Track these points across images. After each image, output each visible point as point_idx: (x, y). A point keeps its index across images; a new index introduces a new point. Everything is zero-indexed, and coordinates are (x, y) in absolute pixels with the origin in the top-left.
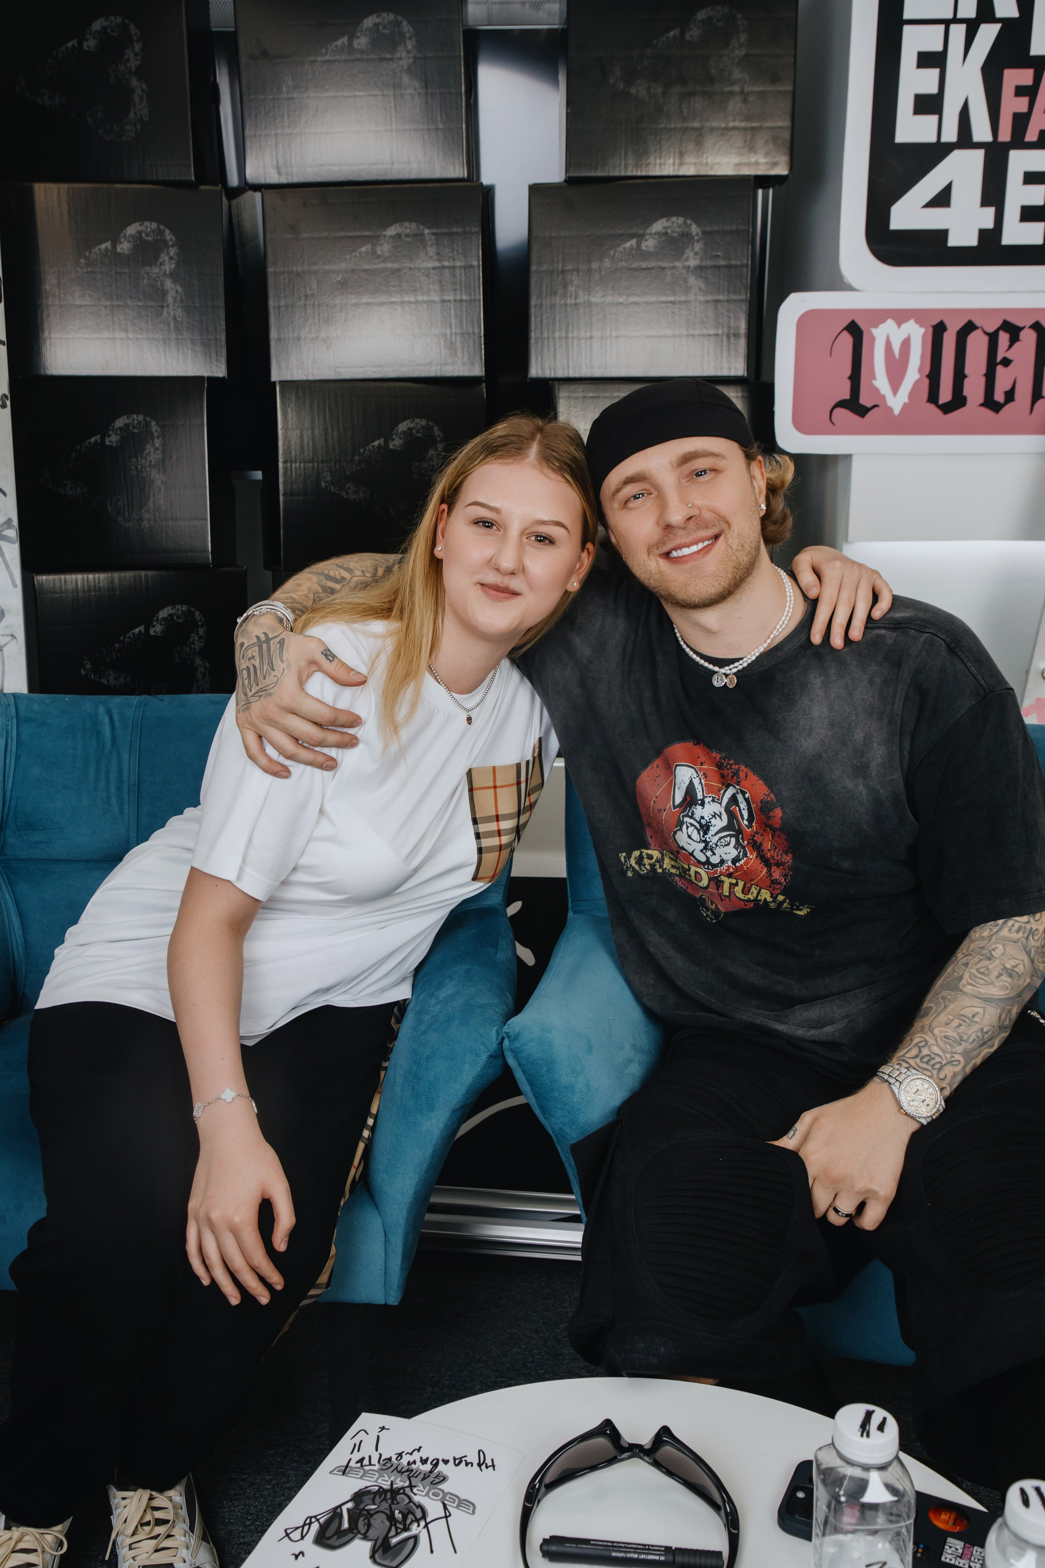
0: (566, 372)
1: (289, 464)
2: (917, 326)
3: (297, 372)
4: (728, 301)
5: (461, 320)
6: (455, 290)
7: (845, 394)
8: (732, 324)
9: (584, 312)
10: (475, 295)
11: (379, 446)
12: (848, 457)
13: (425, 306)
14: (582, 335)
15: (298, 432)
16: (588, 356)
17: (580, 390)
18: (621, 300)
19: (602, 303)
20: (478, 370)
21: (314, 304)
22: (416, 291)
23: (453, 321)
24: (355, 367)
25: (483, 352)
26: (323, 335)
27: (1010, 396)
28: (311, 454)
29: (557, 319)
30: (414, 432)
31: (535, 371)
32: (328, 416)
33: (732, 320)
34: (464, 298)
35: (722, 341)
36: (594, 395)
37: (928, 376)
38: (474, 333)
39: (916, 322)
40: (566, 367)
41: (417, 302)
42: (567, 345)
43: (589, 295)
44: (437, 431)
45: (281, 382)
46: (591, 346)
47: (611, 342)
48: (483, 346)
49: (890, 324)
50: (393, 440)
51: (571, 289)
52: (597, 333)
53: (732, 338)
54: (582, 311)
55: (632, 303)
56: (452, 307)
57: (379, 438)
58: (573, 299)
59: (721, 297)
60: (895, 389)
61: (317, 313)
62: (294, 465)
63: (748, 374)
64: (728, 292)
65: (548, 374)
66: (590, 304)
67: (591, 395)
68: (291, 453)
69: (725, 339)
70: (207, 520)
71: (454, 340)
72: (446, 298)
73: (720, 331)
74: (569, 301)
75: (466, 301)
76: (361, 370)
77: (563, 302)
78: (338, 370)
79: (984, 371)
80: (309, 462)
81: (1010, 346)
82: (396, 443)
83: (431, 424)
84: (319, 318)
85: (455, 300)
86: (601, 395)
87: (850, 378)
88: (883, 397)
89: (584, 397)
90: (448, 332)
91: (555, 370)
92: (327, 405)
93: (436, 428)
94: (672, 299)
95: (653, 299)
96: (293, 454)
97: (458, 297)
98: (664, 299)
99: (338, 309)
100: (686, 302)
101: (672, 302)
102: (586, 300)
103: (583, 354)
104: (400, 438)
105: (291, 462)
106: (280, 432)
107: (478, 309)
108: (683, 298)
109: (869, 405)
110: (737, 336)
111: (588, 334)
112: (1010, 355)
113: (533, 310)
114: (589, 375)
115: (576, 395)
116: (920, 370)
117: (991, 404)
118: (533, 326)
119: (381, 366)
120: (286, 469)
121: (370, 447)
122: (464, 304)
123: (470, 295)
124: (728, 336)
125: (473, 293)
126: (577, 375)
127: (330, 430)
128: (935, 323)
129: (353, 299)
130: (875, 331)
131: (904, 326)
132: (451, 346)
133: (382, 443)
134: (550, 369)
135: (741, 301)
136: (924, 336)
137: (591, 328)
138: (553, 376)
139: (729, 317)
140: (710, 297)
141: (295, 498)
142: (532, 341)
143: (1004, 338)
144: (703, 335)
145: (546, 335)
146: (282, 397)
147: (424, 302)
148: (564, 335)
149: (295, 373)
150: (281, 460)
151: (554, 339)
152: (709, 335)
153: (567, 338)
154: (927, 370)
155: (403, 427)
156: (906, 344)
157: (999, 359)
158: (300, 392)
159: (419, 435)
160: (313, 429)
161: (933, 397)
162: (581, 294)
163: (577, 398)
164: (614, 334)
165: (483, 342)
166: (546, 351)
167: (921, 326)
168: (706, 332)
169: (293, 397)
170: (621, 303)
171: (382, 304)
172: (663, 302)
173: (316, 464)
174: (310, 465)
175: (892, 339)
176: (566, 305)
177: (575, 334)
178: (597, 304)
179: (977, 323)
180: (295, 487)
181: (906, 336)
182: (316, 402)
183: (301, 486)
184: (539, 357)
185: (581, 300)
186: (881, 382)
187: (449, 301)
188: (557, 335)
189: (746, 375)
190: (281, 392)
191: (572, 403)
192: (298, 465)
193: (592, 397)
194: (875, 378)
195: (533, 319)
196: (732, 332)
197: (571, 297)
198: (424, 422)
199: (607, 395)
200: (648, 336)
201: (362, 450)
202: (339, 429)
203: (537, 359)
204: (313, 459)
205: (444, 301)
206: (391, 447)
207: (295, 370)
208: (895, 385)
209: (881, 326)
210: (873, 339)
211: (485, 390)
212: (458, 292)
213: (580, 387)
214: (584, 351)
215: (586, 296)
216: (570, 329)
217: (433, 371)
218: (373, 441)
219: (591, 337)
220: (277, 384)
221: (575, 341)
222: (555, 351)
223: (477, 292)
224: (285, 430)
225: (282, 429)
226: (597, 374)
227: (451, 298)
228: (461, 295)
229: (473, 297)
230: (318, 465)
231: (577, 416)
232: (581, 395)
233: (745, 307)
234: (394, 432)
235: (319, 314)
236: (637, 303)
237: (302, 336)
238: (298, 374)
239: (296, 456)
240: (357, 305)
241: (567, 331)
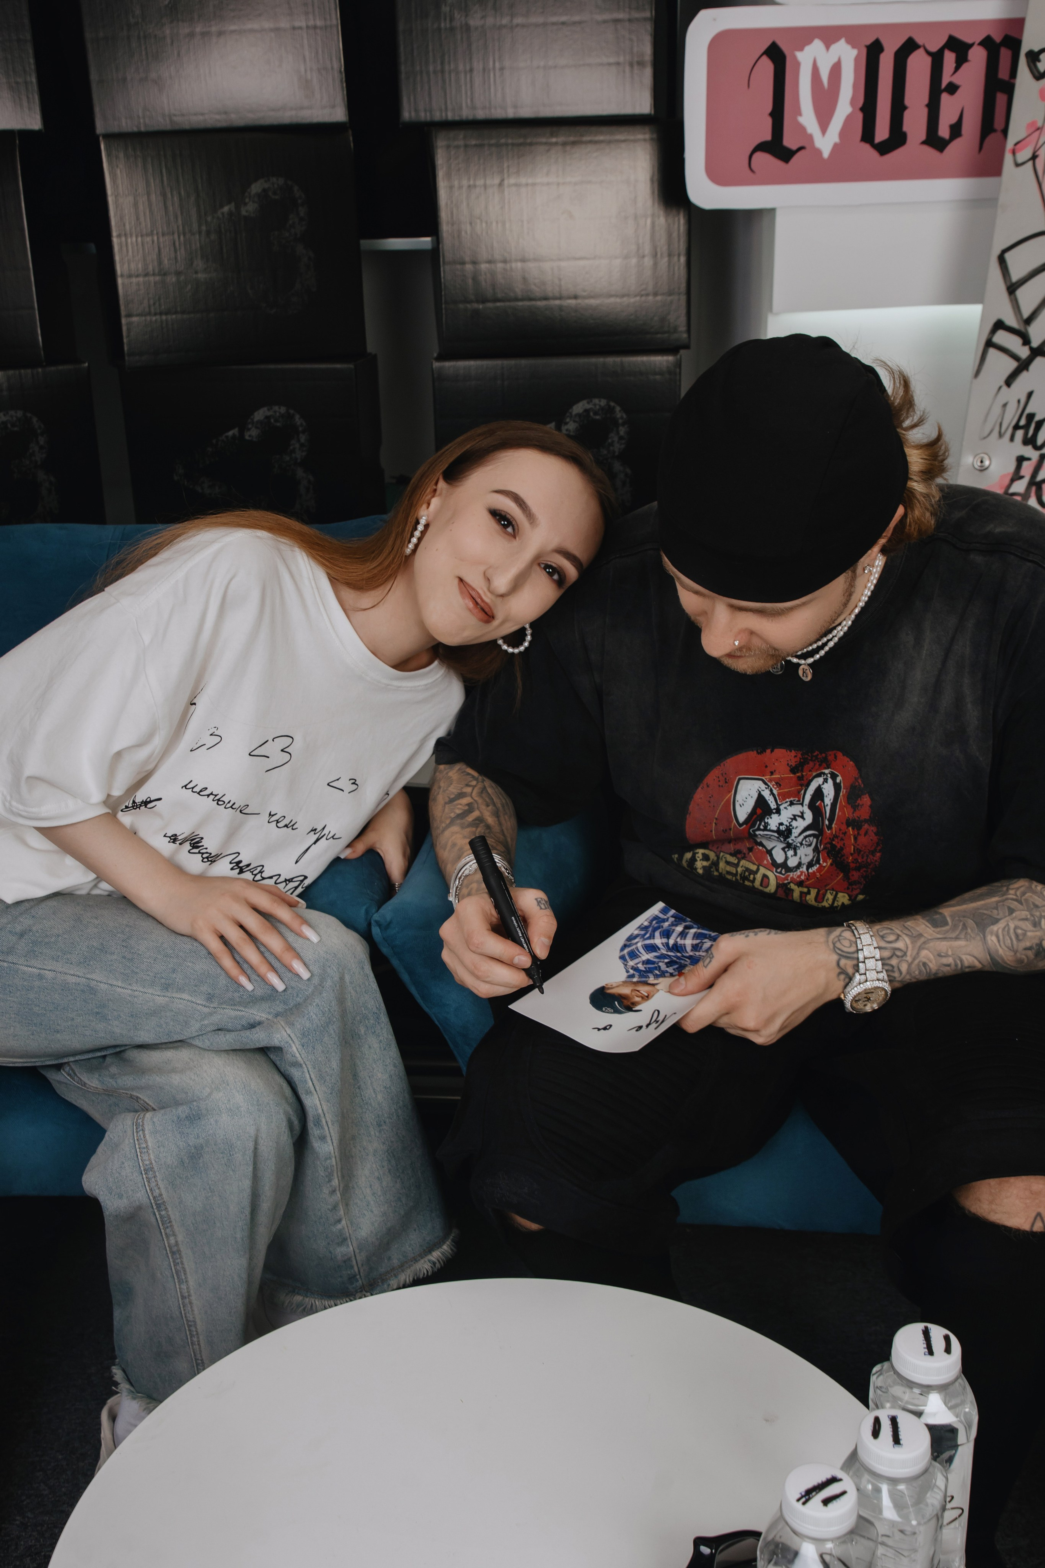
0: (444, 114)
1: (123, 239)
2: (849, 47)
3: (126, 123)
4: (630, 20)
5: (317, 53)
6: (307, 13)
7: (766, 135)
8: (635, 49)
9: (462, 38)
10: (331, 19)
11: (230, 213)
12: (772, 211)
13: (273, 34)
14: (461, 67)
15: (131, 199)
16: (469, 93)
17: (461, 136)
18: (505, 21)
19: (483, 26)
20: (338, 114)
21: (139, 37)
22: (260, 15)
23: (307, 54)
24: (195, 114)
25: (345, 92)
26: (153, 75)
27: (956, 130)
28: (149, 226)
29: (430, 48)
30: (270, 194)
31: (407, 114)
32: (165, 179)
33: (635, 44)
34: (319, 23)
35: (624, 72)
36: (478, 142)
37: (862, 109)
38: (332, 68)
39: (848, 42)
40: (443, 107)
41: (262, 30)
42: (444, 81)
43: (466, 16)
44: (297, 192)
45: (108, 136)
46: (471, 81)
47: (495, 75)
48: (344, 85)
49: (817, 46)
50: (245, 204)
51: (445, 9)
52: (478, 66)
53: (636, 67)
54: (459, 37)
55: (517, 25)
56: (305, 36)
57: (229, 203)
58: (448, 21)
59: (621, 16)
60: (824, 125)
61: (143, 48)
62: (129, 240)
63: (655, 111)
64: (630, 8)
65: (423, 116)
66: (468, 28)
67: (474, 142)
68: (124, 225)
69: (627, 69)
70: (33, 308)
71: (309, 77)
72: (297, 24)
73: (621, 59)
74: (443, 25)
75: (321, 28)
76: (201, 118)
77: (436, 26)
78: (175, 119)
79: (926, 101)
80: (147, 235)
81: (957, 69)
82: (250, 208)
83: (290, 183)
84: (147, 54)
85: (308, 27)
86: (486, 142)
87: (771, 114)
88: (810, 137)
89: (466, 146)
90: (302, 69)
91: (431, 111)
92: (163, 164)
93: (296, 188)
94: (564, 19)
95: (541, 20)
96: (127, 227)
97: (311, 23)
98: (554, 19)
99: (169, 41)
100: (580, 23)
101: (563, 23)
102: (464, 22)
103: (463, 92)
104: (254, 202)
105: (126, 235)
106: (110, 199)
107: (336, 37)
108: (577, 18)
109: (794, 147)
110: (641, 64)
111: (468, 68)
112: (956, 80)
113: (401, 38)
114: (471, 117)
115: (456, 143)
116: (853, 102)
117: (934, 141)
118: (402, 59)
119: (226, 113)
120: (120, 244)
121: (219, 214)
122: (318, 31)
123: (325, 19)
124: (631, 65)
125: (328, 17)
126: (457, 118)
127: (169, 195)
128: (869, 43)
129: (184, 29)
130: (800, 55)
131: (834, 47)
132: (306, 85)
133: (233, 209)
134: (425, 111)
135: (645, 19)
136: (857, 59)
137: (471, 59)
138: (428, 119)
139: (631, 40)
140: (607, 16)
141: (134, 280)
142: (403, 76)
143: (949, 58)
144: (602, 64)
145: (418, 68)
146: (109, 155)
147: (272, 30)
148: (439, 68)
149: (124, 124)
150: (114, 233)
151: (428, 73)
152: (609, 64)
153: (443, 72)
154: (860, 102)
155: (256, 188)
156: (836, 70)
157: (944, 84)
158: (130, 150)
159: (277, 197)
160: (149, 194)
161: (868, 135)
162: (457, 15)
163: (457, 147)
164: (497, 65)
165: (344, 80)
166: (419, 90)
167: (853, 47)
168: (605, 60)
169: (121, 155)
170: (505, 26)
171: (220, 34)
172: (553, 24)
173: (155, 238)
174: (149, 239)
175: (820, 64)
176: (439, 29)
177: (452, 66)
178: (476, 28)
179: (919, 40)
180: (133, 266)
181: (836, 60)
182: (149, 160)
183: (140, 266)
184: (412, 98)
185: (456, 23)
186: (808, 119)
187: (300, 28)
188: (431, 68)
189: (653, 112)
190: (106, 149)
191: (453, 153)
192: (134, 239)
193: (475, 145)
194: (800, 115)
195: (402, 48)
196: (636, 59)
197: (445, 19)
198: (281, 181)
199: (493, 141)
200: (538, 67)
201: (209, 219)
202: (180, 194)
203: (409, 99)
204: (152, 231)
205: (294, 28)
206: (244, 213)
207: (124, 121)
208: (824, 120)
209: (808, 49)
210: (798, 64)
211: (351, 139)
212: (311, 16)
213: (461, 134)
214: (463, 88)
215: (463, 18)
216: (447, 60)
217: (287, 117)
218: (222, 206)
219: (471, 70)
220: (101, 138)
221: (453, 75)
222: (430, 88)
223: (334, 16)
224: (116, 197)
225: (112, 195)
226: (481, 115)
227: (303, 24)
228: (314, 20)
229: (328, 23)
230: (158, 239)
231: (459, 170)
232: (461, 143)
233: (649, 27)
234: (247, 194)
235: (146, 48)
236: (523, 26)
237: (129, 78)
238: (126, 125)
239: (130, 230)
240: (191, 35)
241: (442, 63)
